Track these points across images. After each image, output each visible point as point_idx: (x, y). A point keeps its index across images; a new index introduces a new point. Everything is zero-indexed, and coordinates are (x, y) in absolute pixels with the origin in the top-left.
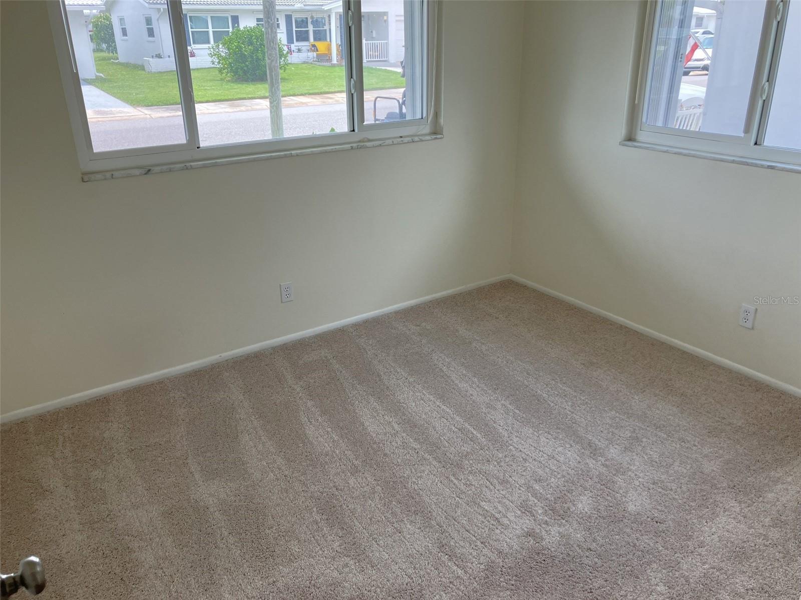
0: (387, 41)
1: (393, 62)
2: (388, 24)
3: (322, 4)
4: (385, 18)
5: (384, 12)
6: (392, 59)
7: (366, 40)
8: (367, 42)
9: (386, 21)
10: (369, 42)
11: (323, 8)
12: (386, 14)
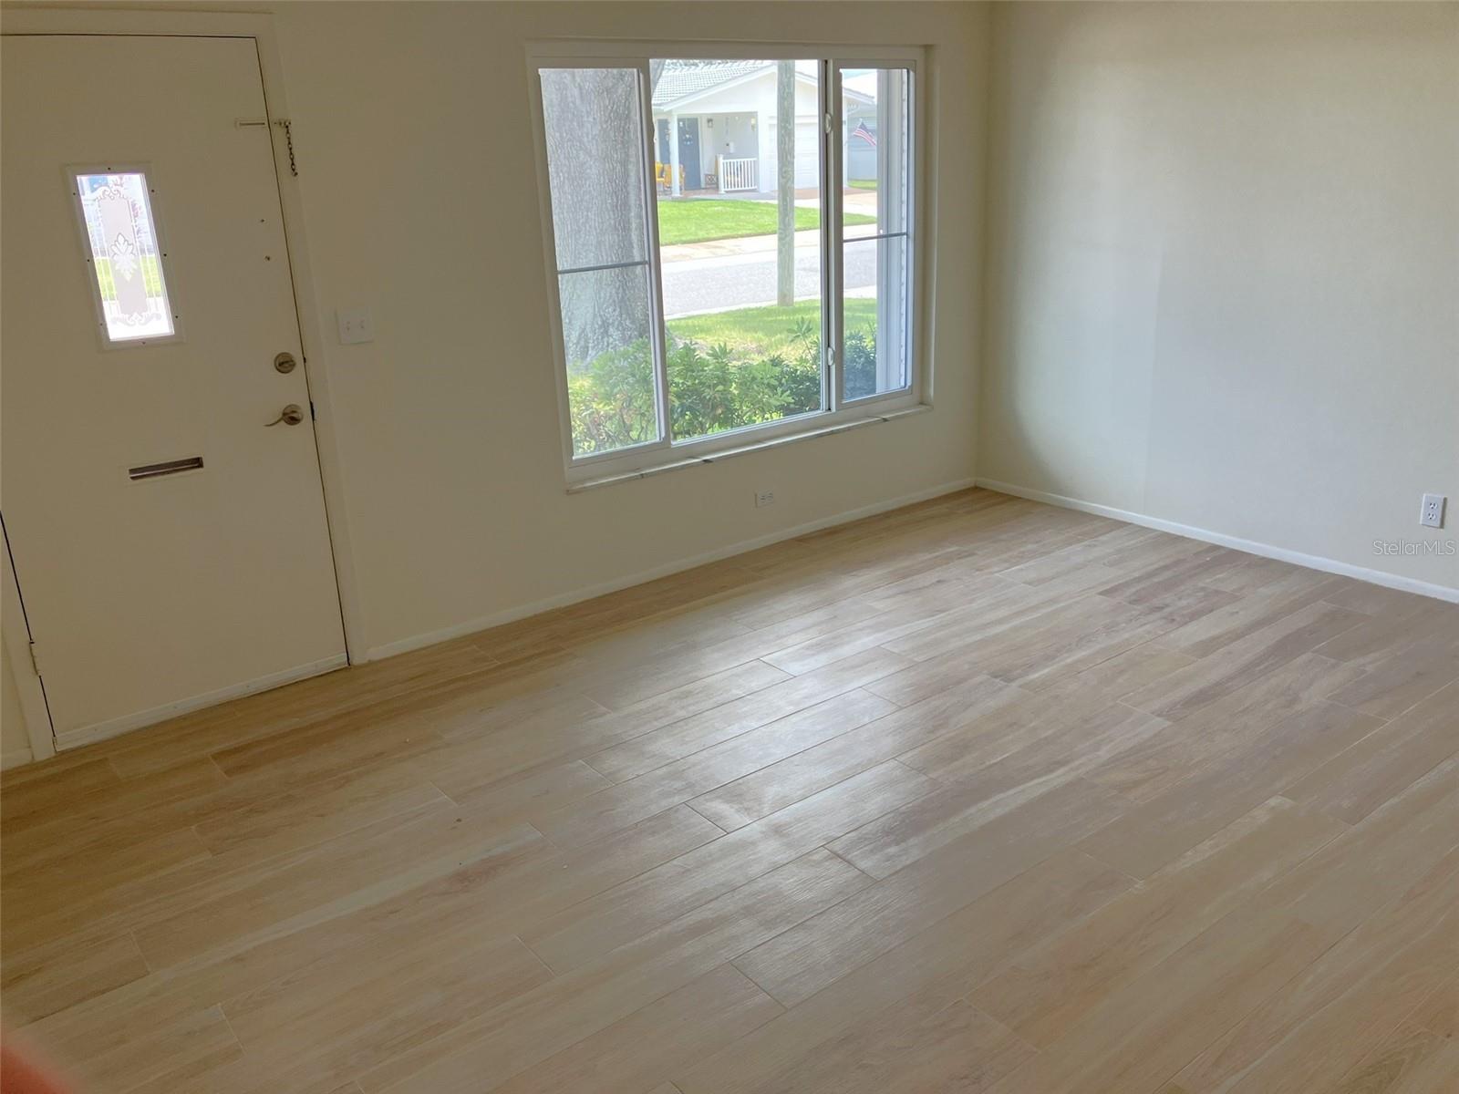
0: (755, 159)
1: (765, 191)
2: (757, 131)
3: (659, 102)
4: (753, 121)
5: (751, 113)
6: (764, 189)
7: (724, 159)
8: (726, 161)
9: (754, 127)
10: (728, 161)
11: (662, 108)
12: (753, 115)
